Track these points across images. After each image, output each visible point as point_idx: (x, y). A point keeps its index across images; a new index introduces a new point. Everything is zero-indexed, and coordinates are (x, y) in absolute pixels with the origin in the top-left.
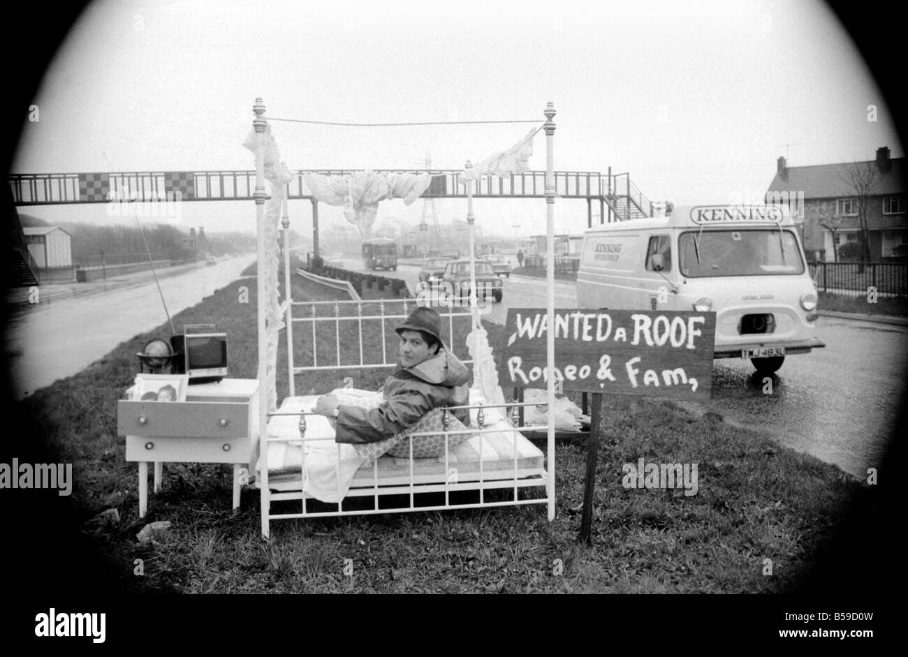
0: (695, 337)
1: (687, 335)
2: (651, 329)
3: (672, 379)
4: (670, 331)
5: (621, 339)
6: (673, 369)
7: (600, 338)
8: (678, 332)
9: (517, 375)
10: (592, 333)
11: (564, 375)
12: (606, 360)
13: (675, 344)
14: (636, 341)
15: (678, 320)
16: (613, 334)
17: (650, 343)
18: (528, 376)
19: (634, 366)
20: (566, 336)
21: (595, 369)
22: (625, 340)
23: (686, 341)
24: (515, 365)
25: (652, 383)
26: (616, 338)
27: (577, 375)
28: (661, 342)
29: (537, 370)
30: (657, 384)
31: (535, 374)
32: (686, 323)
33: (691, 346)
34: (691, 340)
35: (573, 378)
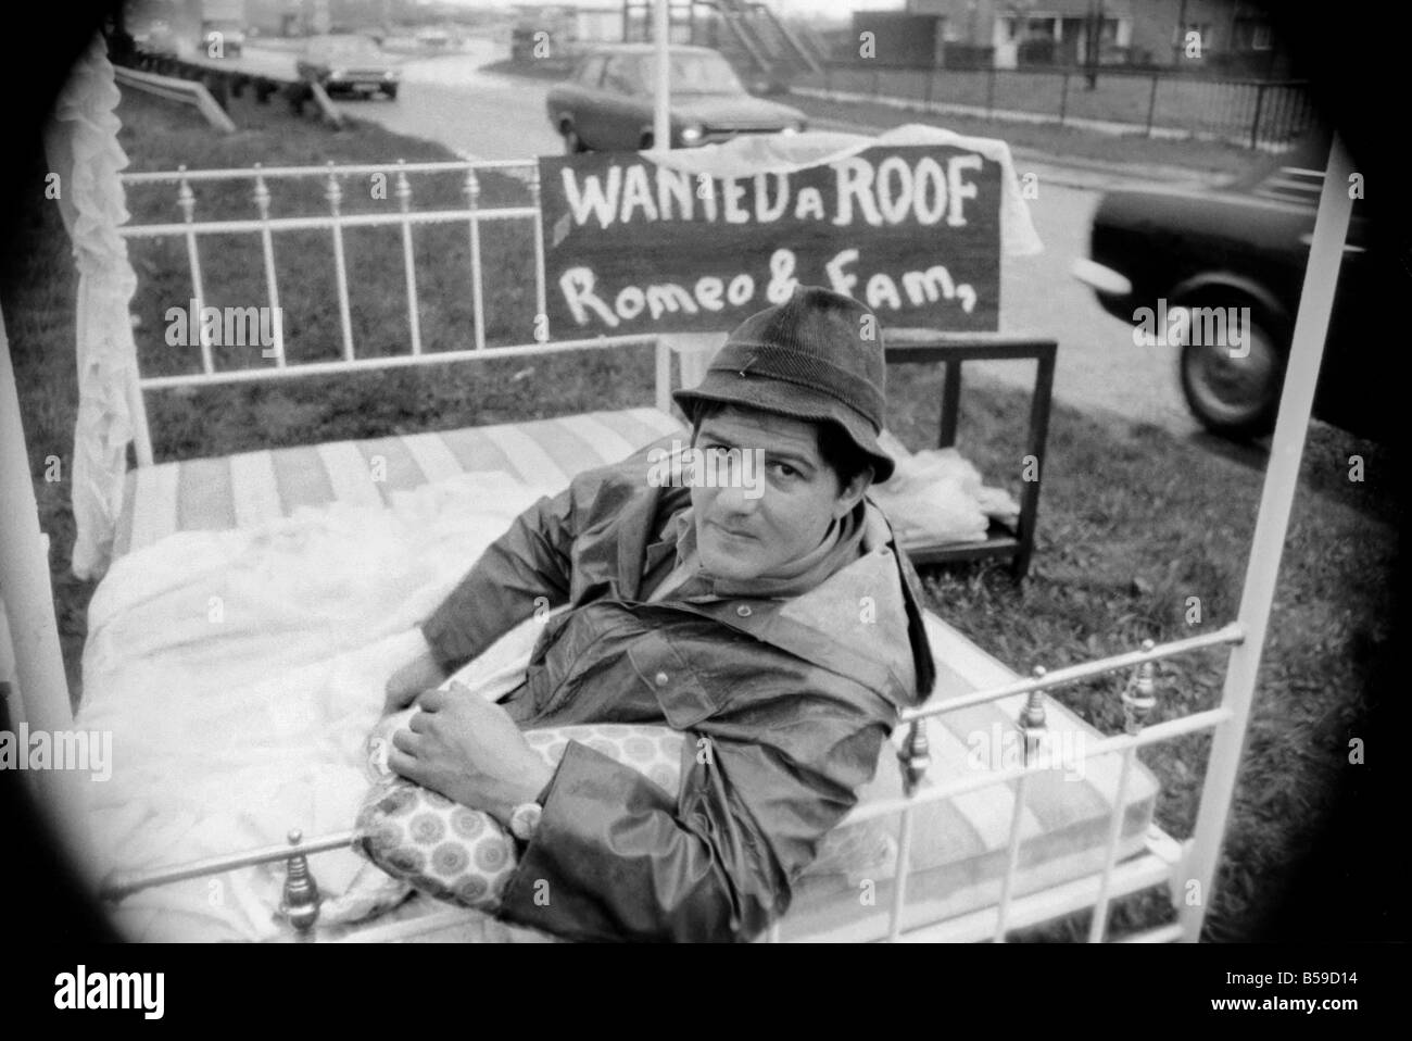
0: (967, 202)
1: (949, 196)
2: (874, 188)
3: (924, 293)
4: (914, 192)
5: (811, 214)
6: (924, 268)
7: (766, 215)
8: (931, 192)
9: (589, 310)
10: (747, 202)
11: (696, 301)
12: (783, 263)
13: (927, 218)
14: (844, 217)
15: (928, 165)
16: (793, 203)
17: (873, 218)
18: (614, 311)
19: (847, 269)
20: (687, 214)
21: (762, 281)
22: (820, 215)
23: (947, 211)
24: (579, 288)
25: (885, 302)
26: (801, 211)
27: (724, 297)
28: (896, 215)
29: (631, 293)
30: (895, 303)
31: (630, 304)
32: (945, 170)
33: (957, 220)
34: (957, 207)
35: (717, 306)
